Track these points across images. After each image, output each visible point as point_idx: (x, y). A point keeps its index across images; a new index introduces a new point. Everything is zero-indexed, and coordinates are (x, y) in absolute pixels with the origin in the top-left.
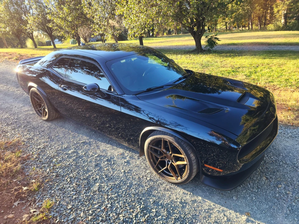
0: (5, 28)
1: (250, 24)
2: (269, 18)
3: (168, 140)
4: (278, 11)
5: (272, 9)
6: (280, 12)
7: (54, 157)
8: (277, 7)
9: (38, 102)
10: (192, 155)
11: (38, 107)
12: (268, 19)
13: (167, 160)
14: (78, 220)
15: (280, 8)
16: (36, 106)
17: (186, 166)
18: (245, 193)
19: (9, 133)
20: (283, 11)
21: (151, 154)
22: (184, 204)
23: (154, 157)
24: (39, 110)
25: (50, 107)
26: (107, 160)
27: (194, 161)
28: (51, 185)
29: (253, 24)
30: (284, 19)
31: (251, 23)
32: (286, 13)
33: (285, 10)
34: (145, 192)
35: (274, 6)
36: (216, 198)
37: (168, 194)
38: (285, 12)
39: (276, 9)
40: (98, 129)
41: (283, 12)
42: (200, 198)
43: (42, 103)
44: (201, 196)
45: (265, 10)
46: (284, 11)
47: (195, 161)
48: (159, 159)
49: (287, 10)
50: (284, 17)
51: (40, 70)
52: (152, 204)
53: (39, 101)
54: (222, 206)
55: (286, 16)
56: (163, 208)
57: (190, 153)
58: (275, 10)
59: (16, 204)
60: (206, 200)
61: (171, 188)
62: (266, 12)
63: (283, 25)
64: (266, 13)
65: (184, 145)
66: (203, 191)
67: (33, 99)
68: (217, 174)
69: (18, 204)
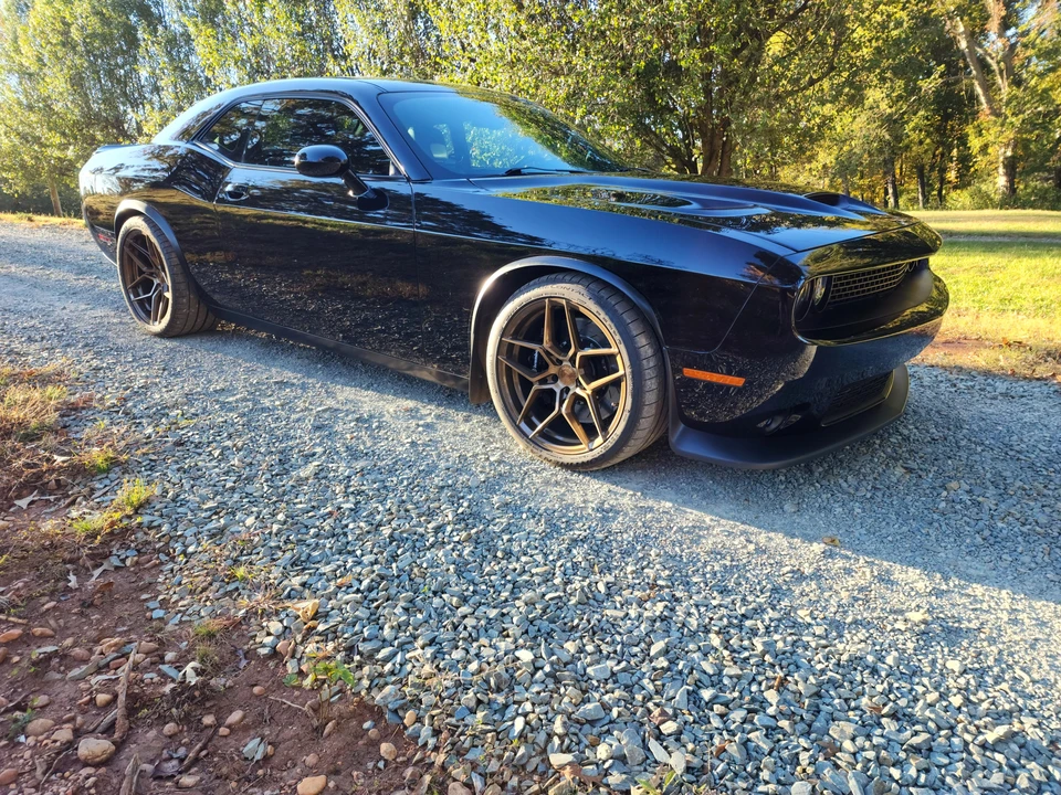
0: (62, 147)
1: (890, 191)
2: (957, 178)
3: (564, 302)
4: (984, 149)
5: (963, 140)
6: (990, 150)
7: (175, 406)
8: (980, 134)
9: (141, 272)
10: (642, 341)
11: (141, 293)
12: (950, 182)
13: (558, 386)
14: (233, 533)
15: (991, 138)
16: (133, 288)
17: (623, 384)
18: (828, 499)
19: (30, 357)
20: (1001, 147)
21: (509, 371)
22: (607, 513)
23: (516, 380)
24: (141, 302)
25: (180, 278)
26: (357, 420)
27: (648, 362)
28: (155, 461)
29: (902, 192)
30: (1006, 174)
31: (895, 188)
32: (1012, 157)
33: (1007, 145)
34: (476, 484)
35: (970, 130)
36: (724, 507)
37: (554, 491)
38: (1009, 153)
39: (976, 140)
40: (343, 337)
41: (1000, 153)
42: (669, 504)
43: (158, 276)
44: (670, 501)
45: (941, 149)
46: (1003, 150)
47: (652, 364)
48: (531, 384)
49: (1015, 147)
50: (1005, 166)
51: (163, 169)
52: (498, 509)
53: (144, 269)
54: (743, 523)
55: (1011, 166)
56: (534, 517)
57: (635, 333)
58: (975, 143)
59: (23, 503)
60: (689, 510)
61: (567, 480)
62: (942, 155)
63: (1004, 193)
64: (946, 156)
65: (616, 307)
66: (679, 491)
67: (126, 262)
68: (726, 416)
69: (32, 502)
